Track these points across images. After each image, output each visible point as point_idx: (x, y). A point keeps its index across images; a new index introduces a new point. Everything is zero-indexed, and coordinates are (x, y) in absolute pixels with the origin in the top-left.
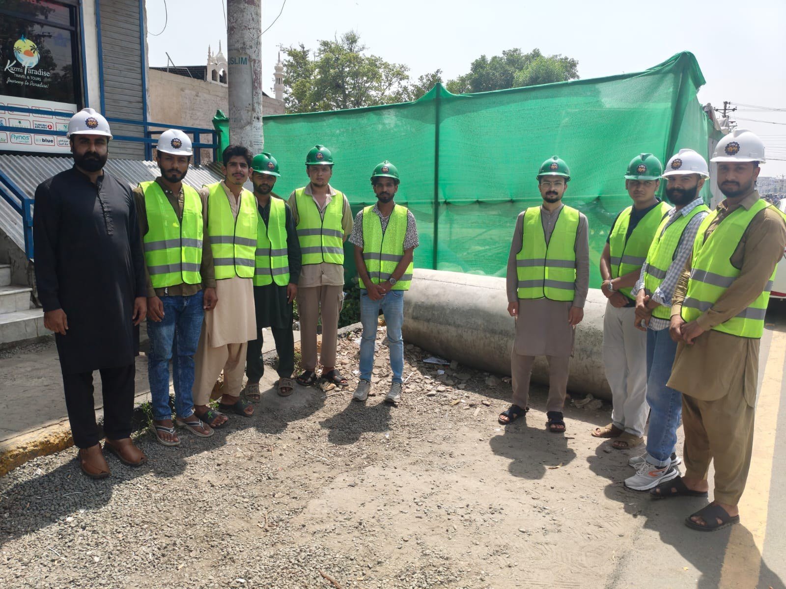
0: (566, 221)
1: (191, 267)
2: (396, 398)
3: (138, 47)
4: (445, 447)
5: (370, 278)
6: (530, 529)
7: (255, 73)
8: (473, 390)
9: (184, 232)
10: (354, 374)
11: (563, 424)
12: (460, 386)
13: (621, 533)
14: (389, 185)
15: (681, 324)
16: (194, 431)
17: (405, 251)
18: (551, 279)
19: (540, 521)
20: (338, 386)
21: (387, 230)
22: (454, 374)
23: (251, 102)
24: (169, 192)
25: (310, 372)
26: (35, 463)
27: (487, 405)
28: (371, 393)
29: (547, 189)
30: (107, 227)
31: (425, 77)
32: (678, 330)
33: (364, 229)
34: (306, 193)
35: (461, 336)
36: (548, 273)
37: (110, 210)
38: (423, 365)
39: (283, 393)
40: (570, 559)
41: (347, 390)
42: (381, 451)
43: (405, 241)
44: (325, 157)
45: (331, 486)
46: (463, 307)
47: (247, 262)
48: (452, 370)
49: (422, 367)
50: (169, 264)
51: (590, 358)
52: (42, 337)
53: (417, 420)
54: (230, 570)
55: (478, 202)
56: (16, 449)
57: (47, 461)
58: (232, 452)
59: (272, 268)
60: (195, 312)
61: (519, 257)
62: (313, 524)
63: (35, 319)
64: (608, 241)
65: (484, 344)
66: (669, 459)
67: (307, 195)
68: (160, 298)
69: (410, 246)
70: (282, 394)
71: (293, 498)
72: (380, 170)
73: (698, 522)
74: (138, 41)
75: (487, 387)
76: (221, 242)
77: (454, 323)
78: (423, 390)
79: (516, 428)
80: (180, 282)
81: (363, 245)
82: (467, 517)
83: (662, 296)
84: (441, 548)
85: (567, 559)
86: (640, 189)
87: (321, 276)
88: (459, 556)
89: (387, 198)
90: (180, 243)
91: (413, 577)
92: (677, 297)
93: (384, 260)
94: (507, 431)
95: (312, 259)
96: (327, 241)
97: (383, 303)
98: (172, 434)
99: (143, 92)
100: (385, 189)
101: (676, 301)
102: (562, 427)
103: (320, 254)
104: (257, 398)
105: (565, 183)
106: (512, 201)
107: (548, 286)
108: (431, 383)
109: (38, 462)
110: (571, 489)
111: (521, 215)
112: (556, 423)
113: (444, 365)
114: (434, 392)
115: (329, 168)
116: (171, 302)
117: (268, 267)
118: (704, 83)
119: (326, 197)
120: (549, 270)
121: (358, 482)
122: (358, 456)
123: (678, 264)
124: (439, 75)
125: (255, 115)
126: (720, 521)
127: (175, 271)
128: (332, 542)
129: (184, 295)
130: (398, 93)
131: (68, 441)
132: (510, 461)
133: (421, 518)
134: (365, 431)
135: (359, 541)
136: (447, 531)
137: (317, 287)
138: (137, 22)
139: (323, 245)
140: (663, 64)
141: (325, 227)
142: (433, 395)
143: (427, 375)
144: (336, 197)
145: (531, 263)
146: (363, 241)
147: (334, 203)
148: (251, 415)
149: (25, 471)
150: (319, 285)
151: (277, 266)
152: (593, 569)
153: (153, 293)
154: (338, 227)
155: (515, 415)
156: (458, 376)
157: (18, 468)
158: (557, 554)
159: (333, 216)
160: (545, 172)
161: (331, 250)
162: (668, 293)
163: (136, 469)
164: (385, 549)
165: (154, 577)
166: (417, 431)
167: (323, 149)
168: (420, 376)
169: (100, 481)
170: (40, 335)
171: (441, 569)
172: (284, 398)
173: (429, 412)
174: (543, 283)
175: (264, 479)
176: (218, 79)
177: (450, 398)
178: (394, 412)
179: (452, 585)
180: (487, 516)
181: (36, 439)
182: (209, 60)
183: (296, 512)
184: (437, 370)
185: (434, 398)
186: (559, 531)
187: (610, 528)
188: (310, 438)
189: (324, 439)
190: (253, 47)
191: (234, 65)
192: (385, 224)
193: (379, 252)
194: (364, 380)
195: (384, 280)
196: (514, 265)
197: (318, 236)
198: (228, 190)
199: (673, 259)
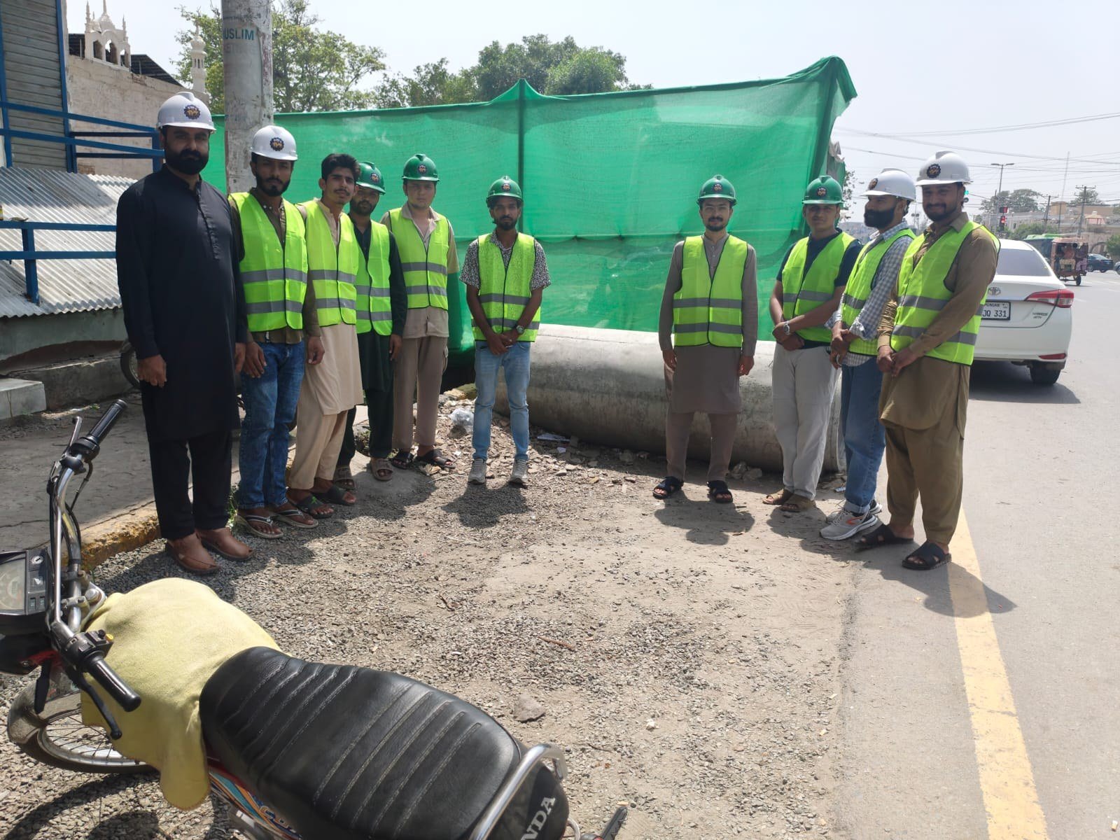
0: (732, 253)
1: (294, 306)
2: (524, 477)
4: (605, 523)
5: (491, 326)
6: (743, 586)
7: (264, 52)
8: (609, 468)
9: (287, 261)
11: (730, 494)
12: (589, 464)
14: (511, 207)
15: (891, 354)
16: (292, 522)
17: (533, 292)
18: (716, 321)
19: (747, 580)
20: (443, 469)
21: (510, 265)
22: (578, 452)
23: (259, 93)
24: (268, 208)
25: (404, 453)
26: (119, 560)
27: (633, 482)
28: (489, 474)
29: (709, 215)
30: (212, 249)
31: (423, 68)
32: (889, 358)
33: (481, 264)
34: (403, 216)
35: (587, 403)
36: (713, 315)
37: (214, 226)
38: (538, 443)
39: (382, 476)
40: (796, 605)
41: (456, 473)
42: (537, 531)
43: (533, 278)
44: (429, 172)
45: (501, 565)
46: (589, 367)
47: (351, 304)
48: (572, 446)
49: (537, 445)
50: (271, 300)
51: (751, 419)
52: (17, 417)
53: (559, 500)
54: (437, 648)
55: (577, 239)
56: (92, 541)
57: (131, 559)
59: (371, 310)
60: (296, 366)
62: (503, 599)
63: (7, 392)
64: (780, 278)
65: (618, 411)
66: (870, 505)
67: (406, 219)
68: (261, 344)
69: (538, 286)
70: (382, 479)
71: (462, 579)
72: (500, 188)
73: (916, 562)
75: (623, 463)
76: (323, 278)
77: (578, 387)
78: (548, 470)
79: (677, 502)
80: (284, 325)
81: (480, 284)
82: (672, 580)
83: (862, 329)
84: (659, 607)
85: (793, 607)
86: (820, 215)
87: (427, 324)
88: (683, 613)
89: (508, 224)
90: (284, 274)
92: (883, 327)
93: (508, 302)
94: (667, 505)
95: (417, 301)
96: (432, 279)
97: (507, 357)
98: (270, 524)
99: (60, 71)
100: (508, 212)
101: (882, 332)
102: (729, 496)
103: (426, 295)
104: (351, 484)
105: (731, 207)
106: (621, 238)
107: (713, 330)
108: (555, 463)
109: (123, 559)
110: (766, 550)
111: (678, 246)
112: (720, 493)
113: (563, 442)
114: (565, 471)
115: (432, 186)
116: (273, 350)
117: (367, 309)
118: (855, 95)
119: (428, 223)
120: (713, 311)
121: (531, 559)
122: (511, 538)
123: (877, 293)
124: (444, 66)
125: (265, 112)
126: (937, 559)
127: (276, 310)
128: (536, 611)
129: (287, 342)
130: (384, 89)
131: (148, 533)
132: (688, 531)
133: (623, 584)
134: (502, 514)
135: (566, 609)
136: (658, 592)
137: (421, 338)
139: (429, 284)
140: (807, 71)
141: (431, 260)
142: (564, 474)
143: (545, 453)
144: (440, 223)
145: (694, 303)
146: (479, 279)
147: (438, 231)
148: (352, 504)
149: (110, 569)
150: (424, 335)
151: (378, 310)
152: (823, 612)
153: (250, 338)
154: (444, 261)
155: (672, 488)
156: (583, 453)
157: (100, 567)
158: (781, 604)
159: (439, 246)
160: (706, 194)
161: (436, 290)
162: (868, 325)
164: (602, 615)
166: (562, 512)
167: (426, 159)
168: (538, 455)
169: (210, 578)
170: (15, 415)
171: (671, 623)
172: (384, 483)
173: (568, 491)
174: (708, 327)
175: (414, 565)
176: (104, 56)
177: (586, 477)
178: (526, 494)
179: (689, 636)
180: (693, 578)
181: (113, 531)
182: (87, 25)
183: (475, 591)
184: (556, 448)
185: (566, 477)
186: (774, 585)
187: (824, 579)
188: (440, 523)
189: (455, 524)
190: (261, 14)
191: (235, 40)
192: (507, 257)
193: (502, 292)
194: (480, 458)
195: (510, 329)
196: (669, 305)
197: (423, 273)
198: (328, 210)
199: (872, 288)
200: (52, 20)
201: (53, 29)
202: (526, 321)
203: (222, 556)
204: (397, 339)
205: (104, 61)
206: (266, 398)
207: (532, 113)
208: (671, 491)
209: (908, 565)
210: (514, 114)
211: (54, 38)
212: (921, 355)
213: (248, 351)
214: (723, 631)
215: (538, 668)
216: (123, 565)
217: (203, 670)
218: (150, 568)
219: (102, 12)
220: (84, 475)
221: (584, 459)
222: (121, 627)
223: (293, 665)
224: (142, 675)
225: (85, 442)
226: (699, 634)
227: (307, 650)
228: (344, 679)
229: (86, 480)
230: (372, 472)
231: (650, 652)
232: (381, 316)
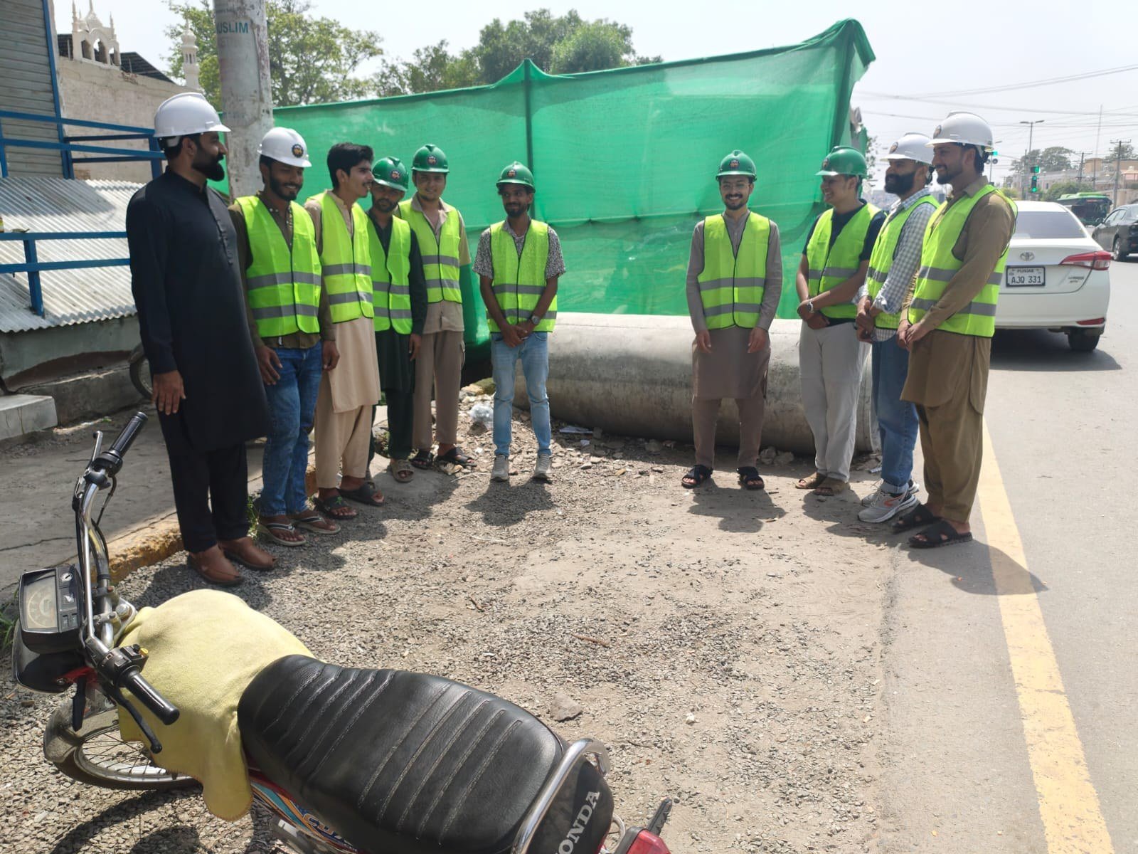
0: (755, 231)
1: (307, 310)
2: (548, 472)
4: (634, 516)
5: (505, 317)
6: (779, 573)
7: (260, 45)
8: (633, 458)
9: (295, 264)
10: (477, 453)
11: (761, 480)
12: (615, 455)
13: (876, 565)
14: (519, 194)
15: (907, 328)
16: (313, 529)
17: (548, 281)
18: (739, 301)
19: (781, 567)
20: (465, 467)
21: (523, 253)
22: (602, 444)
23: (257, 89)
24: (274, 211)
25: (424, 453)
26: (141, 575)
27: (661, 472)
28: (512, 471)
30: (225, 253)
31: (423, 51)
32: (903, 335)
33: (494, 253)
34: (414, 209)
35: (610, 393)
36: (738, 295)
38: (561, 436)
39: (403, 478)
40: (834, 591)
41: (479, 471)
42: (564, 527)
43: (548, 266)
44: (439, 163)
45: (529, 562)
46: (610, 355)
48: (595, 438)
49: (560, 438)
50: (281, 304)
51: (779, 401)
52: (29, 434)
53: (585, 494)
54: (469, 650)
55: (591, 222)
56: (115, 557)
57: (153, 573)
58: (376, 546)
59: (391, 308)
61: (701, 278)
62: (534, 598)
63: (17, 409)
64: (805, 253)
65: (642, 400)
66: (907, 485)
67: (416, 211)
69: (553, 274)
70: (403, 480)
71: (491, 579)
72: (507, 175)
75: (650, 453)
76: (342, 272)
77: (599, 376)
78: (572, 463)
79: (707, 491)
80: (295, 330)
81: (493, 274)
82: (705, 571)
83: (884, 302)
84: (694, 599)
85: (831, 592)
87: (441, 319)
88: (718, 604)
90: (292, 277)
93: (521, 293)
94: (697, 494)
95: (434, 295)
96: (445, 272)
97: (524, 349)
98: (292, 531)
99: (51, 75)
100: (513, 199)
102: (760, 482)
103: (439, 289)
105: (750, 184)
106: (637, 220)
107: (738, 310)
108: (579, 456)
109: (145, 574)
110: (801, 536)
111: (698, 226)
112: (750, 480)
113: (586, 434)
114: (590, 464)
115: (442, 177)
117: (386, 306)
118: (874, 58)
119: (439, 214)
120: (738, 291)
121: (559, 556)
122: (538, 534)
123: (898, 264)
124: (444, 48)
126: (944, 537)
127: (287, 315)
128: (567, 609)
129: (303, 347)
130: (383, 75)
132: (720, 519)
133: (655, 577)
134: (527, 510)
135: (598, 605)
136: (691, 584)
137: (436, 334)
139: (442, 277)
140: (822, 35)
141: (443, 253)
142: (589, 467)
143: (568, 447)
144: (450, 214)
145: (717, 284)
146: (493, 269)
147: (449, 223)
150: (438, 330)
151: (397, 307)
152: (863, 597)
154: (456, 253)
155: (701, 477)
156: (607, 445)
157: (123, 582)
158: (818, 590)
159: (450, 238)
160: (723, 171)
161: (449, 284)
162: (891, 298)
164: (635, 609)
166: (591, 506)
167: (437, 150)
168: (561, 449)
170: (26, 432)
171: (706, 615)
173: (594, 484)
174: (733, 307)
175: (440, 567)
176: (93, 55)
177: (612, 469)
178: (551, 489)
179: (726, 627)
180: (726, 568)
181: (133, 545)
182: (74, 25)
183: (505, 591)
184: (580, 440)
185: (592, 470)
186: (810, 572)
187: (862, 563)
188: (465, 523)
189: (480, 523)
190: (255, 6)
191: (229, 34)
192: (520, 246)
193: (515, 282)
194: (501, 455)
195: (525, 319)
196: (695, 289)
197: (435, 266)
199: (894, 258)
200: (40, 22)
201: (42, 32)
202: (542, 311)
203: (245, 566)
204: (416, 338)
205: (93, 61)
207: (538, 94)
208: (700, 480)
210: (521, 96)
211: (43, 41)
214: (760, 620)
215: (573, 666)
216: (145, 579)
217: (239, 680)
218: (173, 581)
219: (88, 9)
220: (108, 490)
221: (609, 451)
222: (155, 641)
223: (329, 671)
224: (178, 688)
225: (108, 457)
226: (735, 624)
227: (337, 657)
228: (381, 683)
229: (110, 494)
230: (392, 475)
231: (686, 645)
232: (400, 314)
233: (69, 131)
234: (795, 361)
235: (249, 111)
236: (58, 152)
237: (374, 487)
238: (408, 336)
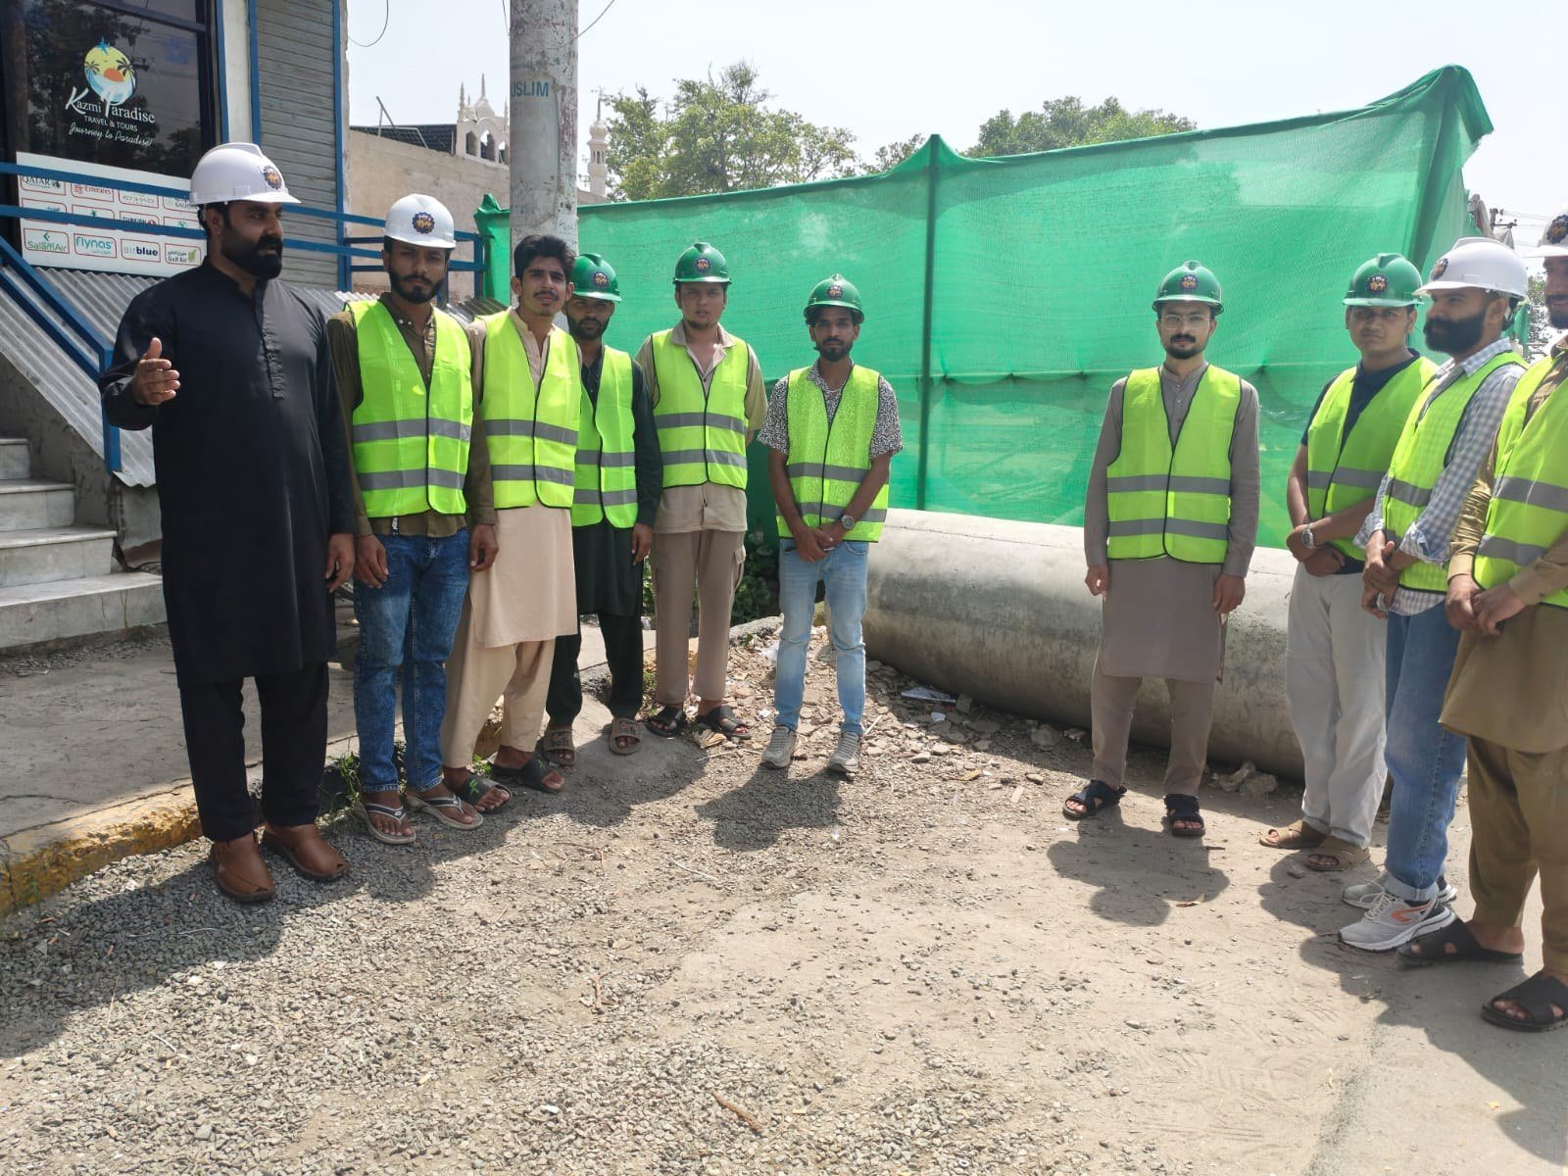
0: (1213, 397)
1: (446, 479)
2: (850, 763)
3: (328, 68)
4: (956, 860)
5: (800, 515)
6: (1149, 1022)
7: (564, 113)
8: (1006, 753)
9: (434, 407)
10: (762, 717)
11: (1200, 821)
12: (977, 744)
13: (1342, 1032)
14: (841, 323)
15: (1473, 594)
16: (442, 817)
17: (872, 461)
18: (1182, 516)
19: (1165, 1008)
20: (729, 739)
21: (837, 417)
22: (966, 722)
23: (555, 174)
24: (405, 324)
25: (672, 710)
26: (124, 868)
27: (1038, 783)
28: (798, 753)
29: (1172, 331)
30: (271, 382)
32: (1468, 605)
33: (790, 415)
34: (673, 342)
35: (981, 643)
36: (1174, 504)
37: (280, 348)
38: (900, 702)
39: (622, 747)
40: (1238, 1081)
41: (749, 746)
42: (826, 864)
43: (875, 438)
44: (713, 268)
45: (728, 927)
46: (987, 583)
47: (560, 476)
48: (960, 713)
49: (899, 706)
50: (402, 469)
51: (1253, 688)
52: (134, 628)
53: (894, 807)
54: (526, 1090)
55: (1012, 379)
56: (85, 837)
57: (147, 866)
58: (521, 859)
59: (603, 490)
60: (451, 572)
61: (1113, 472)
62: (694, 1001)
63: (121, 592)
64: (1305, 441)
65: (1029, 659)
66: (1435, 886)
67: (677, 345)
68: (382, 539)
69: (883, 450)
70: (620, 751)
71: (651, 950)
72: (824, 293)
73: (1510, 1012)
74: (329, 55)
75: (1036, 747)
76: (507, 433)
77: (967, 616)
78: (903, 750)
79: (1101, 828)
80: (423, 508)
81: (788, 448)
82: (1014, 994)
83: (1422, 540)
84: (965, 1053)
85: (1233, 1082)
86: (1374, 326)
87: (703, 510)
88: (1004, 1072)
89: (837, 351)
90: (426, 427)
91: (909, 1111)
92: (1461, 538)
93: (830, 478)
94: (1082, 833)
95: (681, 474)
96: (716, 439)
97: (826, 568)
98: (399, 820)
99: (336, 158)
100: (835, 331)
101: (1459, 547)
102: (1196, 826)
103: (702, 465)
104: (568, 756)
105: (1212, 318)
106: (1083, 377)
107: (1174, 531)
108: (919, 738)
109: (130, 867)
110: (1227, 945)
111: (1118, 386)
112: (1183, 817)
113: (944, 704)
114: (927, 755)
115: (720, 290)
116: (405, 547)
117: (596, 488)
118: (1490, 129)
119: (713, 351)
120: (1176, 499)
121: (783, 921)
122: (779, 873)
123: (1455, 474)
125: (562, 199)
126: (1557, 1012)
127: (413, 485)
128: (736, 1037)
129: (430, 535)
130: (835, 179)
131: (189, 826)
132: (1095, 889)
133: (918, 994)
134: (788, 825)
135: (791, 1036)
136: (976, 1020)
137: (693, 533)
138: (328, 19)
139: (708, 447)
140: (1403, 93)
141: (713, 409)
142: (925, 761)
143: (909, 721)
144: (734, 351)
145: (1140, 483)
146: (788, 440)
147: (729, 363)
148: (557, 791)
149: (103, 882)
150: (699, 528)
151: (614, 488)
152: (1290, 1104)
153: (367, 529)
154: (738, 410)
155: (1098, 802)
156: (973, 726)
157: (90, 877)
158: (1210, 1072)
159: (727, 388)
160: (1168, 294)
161: (723, 458)
162: (1435, 535)
163: (326, 887)
164: (849, 1054)
165: (369, 1098)
166: (894, 829)
167: (709, 251)
168: (896, 723)
169: (254, 909)
170: (130, 626)
171: (968, 1095)
172: (623, 758)
173: (919, 792)
174: (1164, 525)
175: (590, 912)
176: (479, 151)
177: (960, 768)
178: (846, 791)
179: (994, 1129)
180: (1057, 994)
181: (126, 821)
182: (460, 112)
183: (658, 978)
184: (929, 713)
185: (928, 765)
186: (1211, 1027)
187: (1318, 1023)
188: (678, 836)
189: (707, 839)
190: (562, 61)
191: (523, 97)
192: (832, 404)
193: (821, 461)
194: (786, 725)
195: (831, 520)
196: (1101, 488)
197: (698, 429)
198: (524, 326)
199: (1446, 464)
200: (328, 91)
201: (329, 103)
202: (860, 508)
203: (298, 871)
204: (644, 532)
205: (478, 158)
206: (388, 621)
207: (948, 186)
209: (1493, 1016)
210: (921, 188)
211: (330, 115)
212: (1533, 600)
213: (358, 549)
214: (1068, 1121)
215: (676, 1164)
219: (479, 95)
221: (971, 735)
226: (1014, 1126)
230: (608, 740)
231: (901, 1156)
232: (618, 498)
233: (352, 230)
234: (1281, 622)
235: (540, 204)
236: (333, 257)
237: (573, 757)
238: (632, 529)
